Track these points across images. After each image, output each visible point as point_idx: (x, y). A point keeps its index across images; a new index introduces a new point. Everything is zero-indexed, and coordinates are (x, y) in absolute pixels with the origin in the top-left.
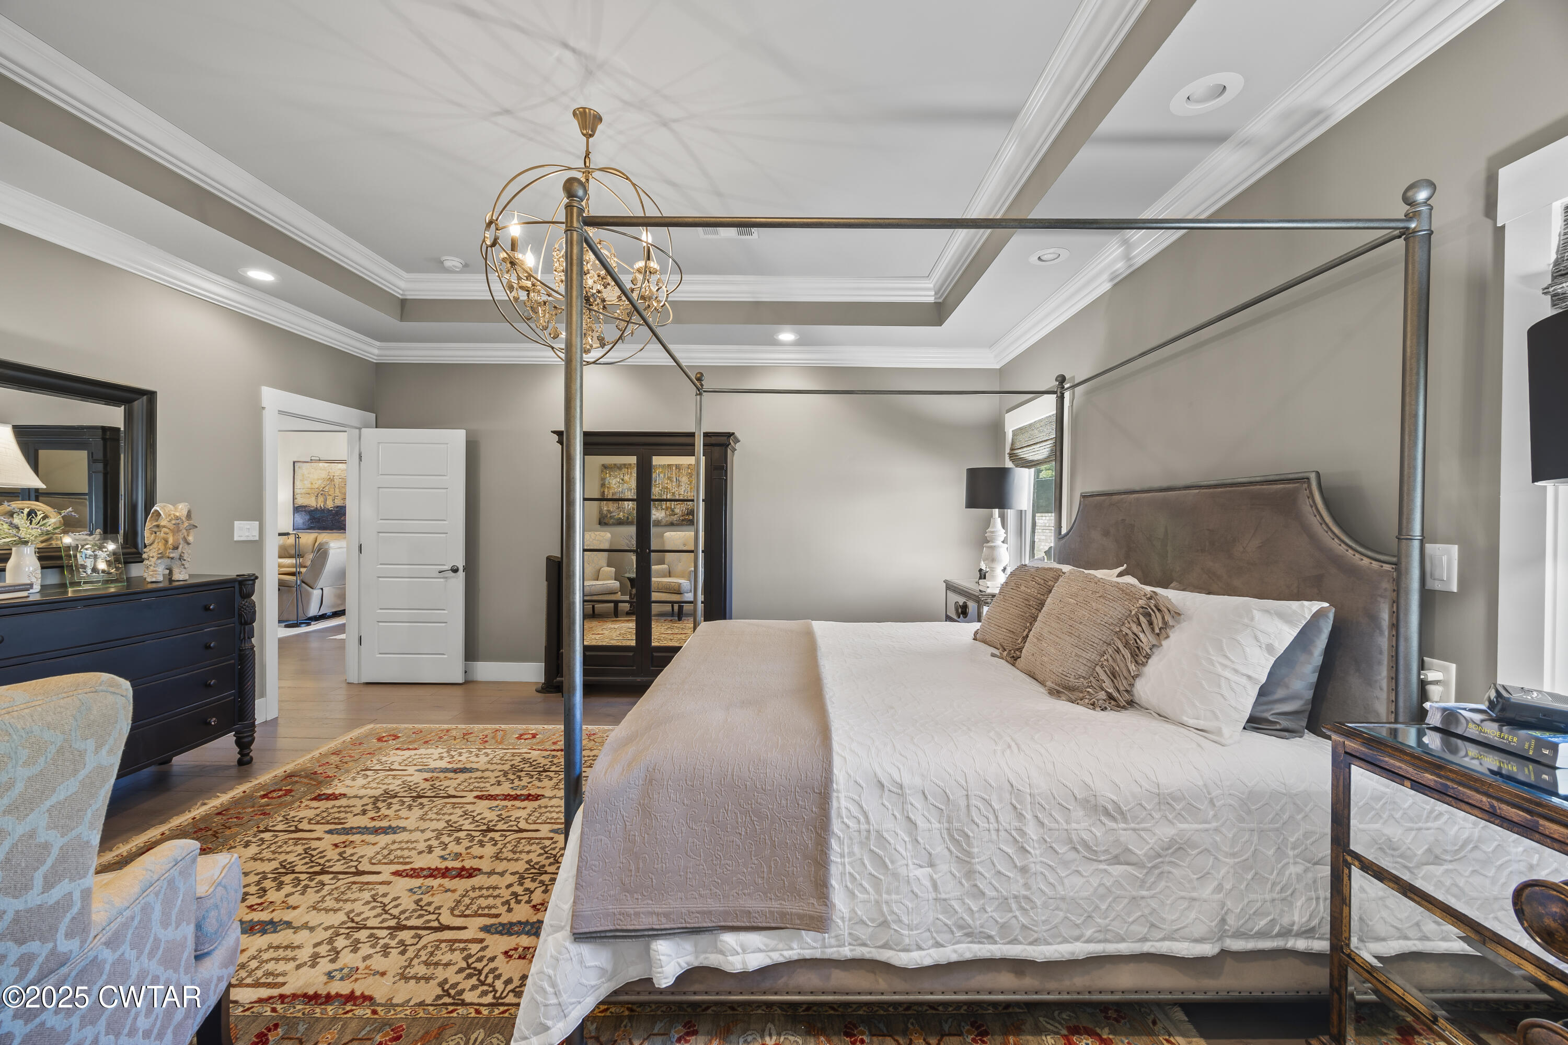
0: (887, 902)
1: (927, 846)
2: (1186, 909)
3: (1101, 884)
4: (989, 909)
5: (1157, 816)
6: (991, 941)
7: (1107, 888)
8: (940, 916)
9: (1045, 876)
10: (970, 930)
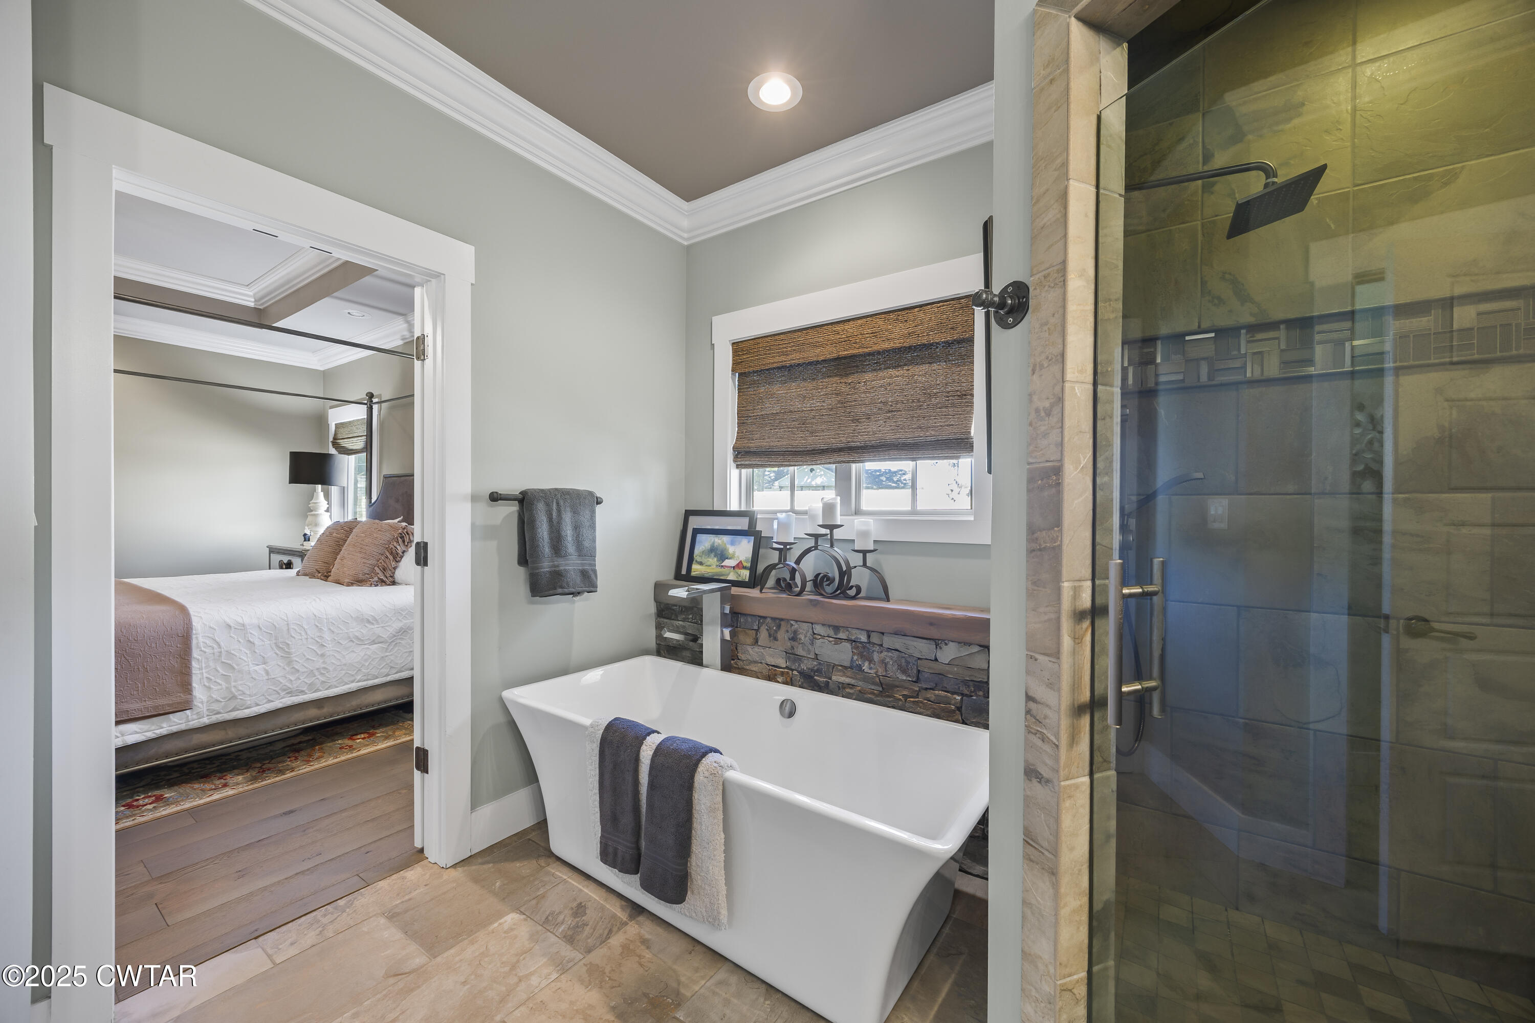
0: (235, 687)
1: (262, 654)
2: (407, 656)
3: (365, 655)
4: (301, 678)
5: (394, 619)
6: (303, 693)
7: (368, 655)
8: (271, 687)
9: (334, 656)
10: (290, 690)
